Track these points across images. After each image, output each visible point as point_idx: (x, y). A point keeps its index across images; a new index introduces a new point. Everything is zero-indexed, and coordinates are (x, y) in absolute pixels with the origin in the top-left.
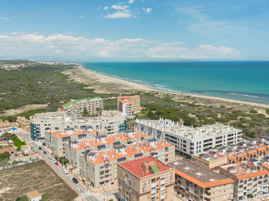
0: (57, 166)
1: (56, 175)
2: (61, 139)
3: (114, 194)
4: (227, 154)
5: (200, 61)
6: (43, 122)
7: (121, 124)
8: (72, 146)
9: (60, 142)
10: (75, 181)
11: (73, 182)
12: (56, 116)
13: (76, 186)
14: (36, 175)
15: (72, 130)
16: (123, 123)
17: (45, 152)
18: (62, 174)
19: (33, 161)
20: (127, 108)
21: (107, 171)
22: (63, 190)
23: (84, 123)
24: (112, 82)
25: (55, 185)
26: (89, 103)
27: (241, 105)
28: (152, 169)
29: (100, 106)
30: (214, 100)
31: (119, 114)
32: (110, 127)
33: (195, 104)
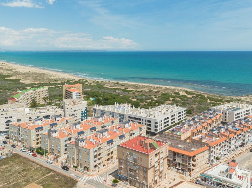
0: (36, 158)
1: (42, 166)
2: (34, 130)
3: (110, 174)
4: (189, 128)
5: (105, 51)
6: (3, 114)
7: (83, 112)
8: (53, 135)
9: (34, 133)
10: (65, 168)
11: (63, 170)
12: (17, 108)
13: (69, 173)
14: (18, 169)
15: (41, 120)
16: (85, 110)
17: (14, 145)
18: (46, 164)
19: (6, 156)
20: (77, 96)
21: (100, 154)
22: (59, 179)
23: (46, 113)
24: (32, 71)
25: (46, 175)
26: (36, 93)
27: (163, 88)
28: (153, 146)
29: (46, 95)
30: (140, 85)
31: (80, 101)
32: (73, 114)
33: (127, 89)
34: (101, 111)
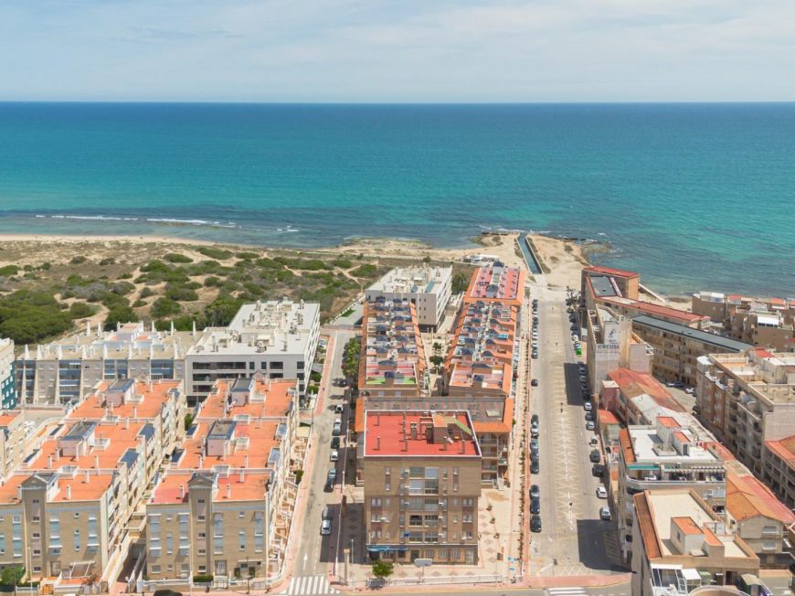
7: (5, 382)
8: (49, 496)
16: (9, 375)
34: (63, 364)
